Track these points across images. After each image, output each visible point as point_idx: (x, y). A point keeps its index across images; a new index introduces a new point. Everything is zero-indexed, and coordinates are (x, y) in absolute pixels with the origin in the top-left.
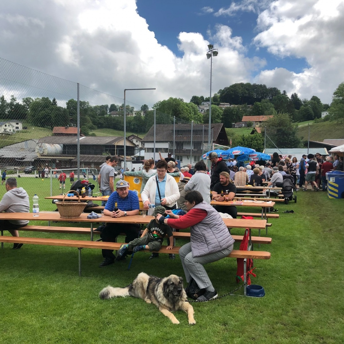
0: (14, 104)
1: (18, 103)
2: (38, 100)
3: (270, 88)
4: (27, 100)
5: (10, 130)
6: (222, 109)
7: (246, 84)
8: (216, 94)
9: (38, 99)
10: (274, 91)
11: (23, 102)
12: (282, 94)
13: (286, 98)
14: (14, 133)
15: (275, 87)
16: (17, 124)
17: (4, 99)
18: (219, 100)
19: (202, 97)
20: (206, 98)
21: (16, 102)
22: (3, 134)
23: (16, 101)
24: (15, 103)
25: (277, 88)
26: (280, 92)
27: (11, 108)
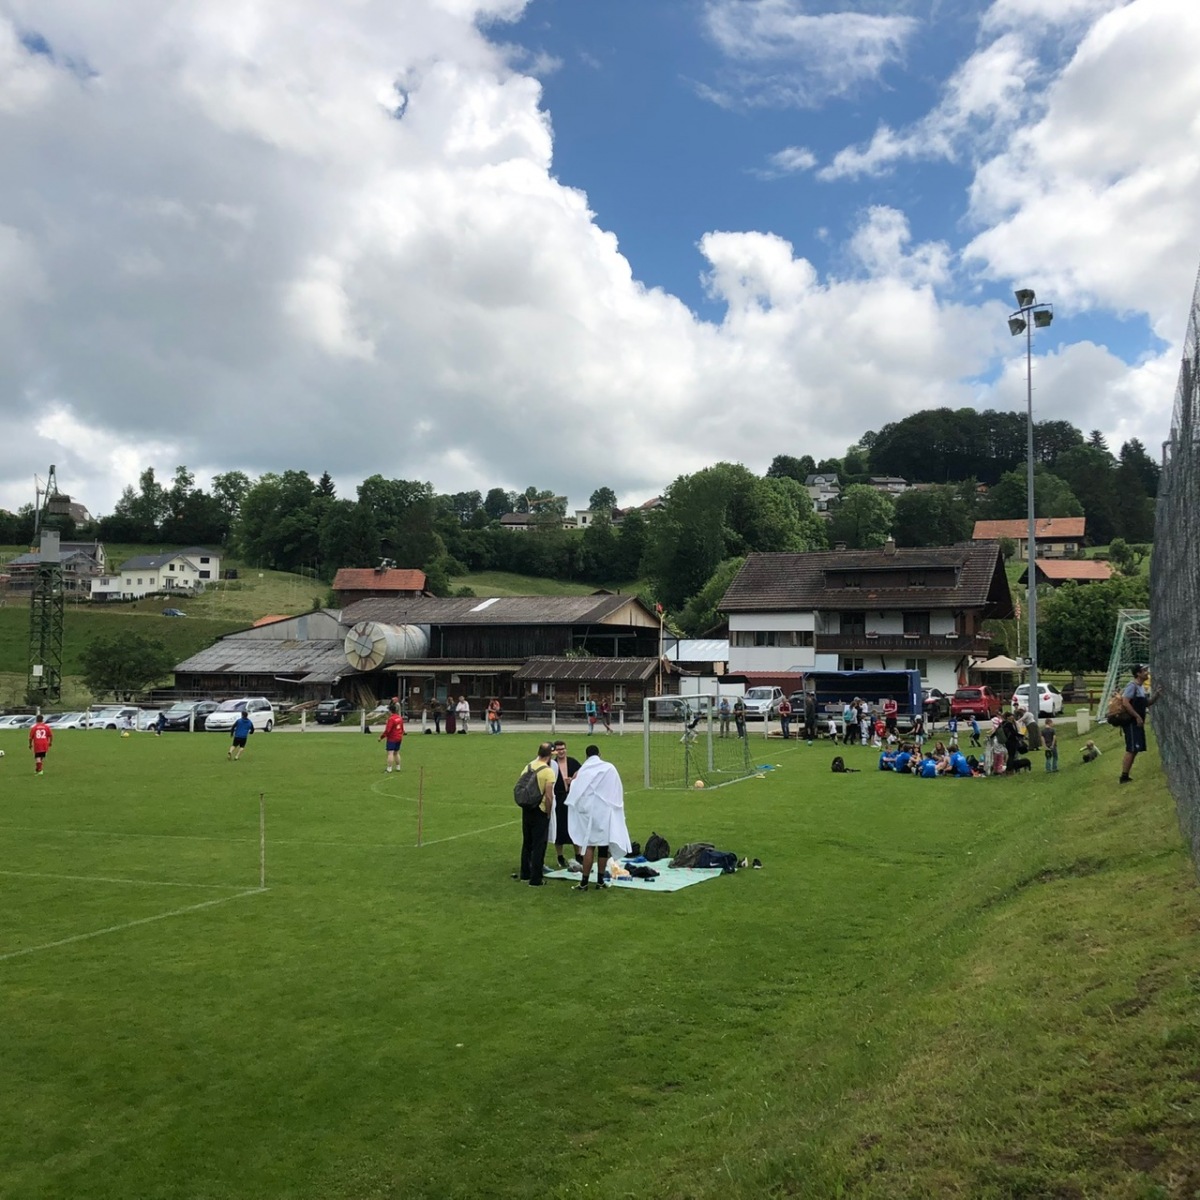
0: (185, 494)
1: (200, 491)
2: (271, 481)
3: (1046, 424)
4: (230, 483)
5: (186, 582)
6: (889, 499)
7: (958, 412)
8: (854, 448)
9: (270, 476)
10: (1060, 435)
11: (216, 488)
12: (1090, 444)
13: (1102, 457)
14: (200, 591)
15: (1064, 420)
16: (205, 561)
17: (152, 480)
18: (866, 467)
19: (808, 460)
20: (822, 461)
21: (192, 487)
22: (165, 594)
23: (191, 484)
24: (189, 493)
25: (1070, 421)
26: (1082, 438)
27: (176, 508)
